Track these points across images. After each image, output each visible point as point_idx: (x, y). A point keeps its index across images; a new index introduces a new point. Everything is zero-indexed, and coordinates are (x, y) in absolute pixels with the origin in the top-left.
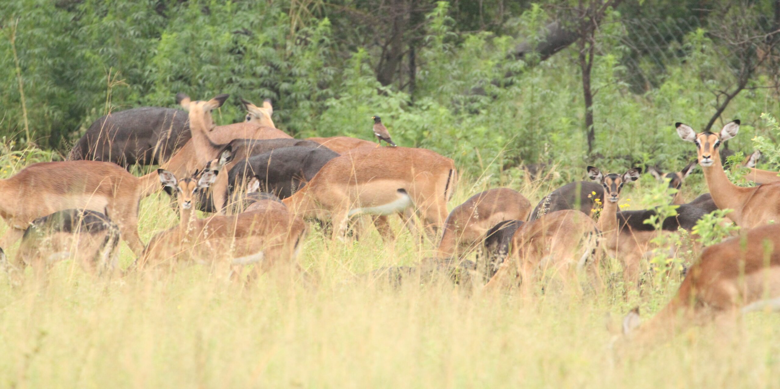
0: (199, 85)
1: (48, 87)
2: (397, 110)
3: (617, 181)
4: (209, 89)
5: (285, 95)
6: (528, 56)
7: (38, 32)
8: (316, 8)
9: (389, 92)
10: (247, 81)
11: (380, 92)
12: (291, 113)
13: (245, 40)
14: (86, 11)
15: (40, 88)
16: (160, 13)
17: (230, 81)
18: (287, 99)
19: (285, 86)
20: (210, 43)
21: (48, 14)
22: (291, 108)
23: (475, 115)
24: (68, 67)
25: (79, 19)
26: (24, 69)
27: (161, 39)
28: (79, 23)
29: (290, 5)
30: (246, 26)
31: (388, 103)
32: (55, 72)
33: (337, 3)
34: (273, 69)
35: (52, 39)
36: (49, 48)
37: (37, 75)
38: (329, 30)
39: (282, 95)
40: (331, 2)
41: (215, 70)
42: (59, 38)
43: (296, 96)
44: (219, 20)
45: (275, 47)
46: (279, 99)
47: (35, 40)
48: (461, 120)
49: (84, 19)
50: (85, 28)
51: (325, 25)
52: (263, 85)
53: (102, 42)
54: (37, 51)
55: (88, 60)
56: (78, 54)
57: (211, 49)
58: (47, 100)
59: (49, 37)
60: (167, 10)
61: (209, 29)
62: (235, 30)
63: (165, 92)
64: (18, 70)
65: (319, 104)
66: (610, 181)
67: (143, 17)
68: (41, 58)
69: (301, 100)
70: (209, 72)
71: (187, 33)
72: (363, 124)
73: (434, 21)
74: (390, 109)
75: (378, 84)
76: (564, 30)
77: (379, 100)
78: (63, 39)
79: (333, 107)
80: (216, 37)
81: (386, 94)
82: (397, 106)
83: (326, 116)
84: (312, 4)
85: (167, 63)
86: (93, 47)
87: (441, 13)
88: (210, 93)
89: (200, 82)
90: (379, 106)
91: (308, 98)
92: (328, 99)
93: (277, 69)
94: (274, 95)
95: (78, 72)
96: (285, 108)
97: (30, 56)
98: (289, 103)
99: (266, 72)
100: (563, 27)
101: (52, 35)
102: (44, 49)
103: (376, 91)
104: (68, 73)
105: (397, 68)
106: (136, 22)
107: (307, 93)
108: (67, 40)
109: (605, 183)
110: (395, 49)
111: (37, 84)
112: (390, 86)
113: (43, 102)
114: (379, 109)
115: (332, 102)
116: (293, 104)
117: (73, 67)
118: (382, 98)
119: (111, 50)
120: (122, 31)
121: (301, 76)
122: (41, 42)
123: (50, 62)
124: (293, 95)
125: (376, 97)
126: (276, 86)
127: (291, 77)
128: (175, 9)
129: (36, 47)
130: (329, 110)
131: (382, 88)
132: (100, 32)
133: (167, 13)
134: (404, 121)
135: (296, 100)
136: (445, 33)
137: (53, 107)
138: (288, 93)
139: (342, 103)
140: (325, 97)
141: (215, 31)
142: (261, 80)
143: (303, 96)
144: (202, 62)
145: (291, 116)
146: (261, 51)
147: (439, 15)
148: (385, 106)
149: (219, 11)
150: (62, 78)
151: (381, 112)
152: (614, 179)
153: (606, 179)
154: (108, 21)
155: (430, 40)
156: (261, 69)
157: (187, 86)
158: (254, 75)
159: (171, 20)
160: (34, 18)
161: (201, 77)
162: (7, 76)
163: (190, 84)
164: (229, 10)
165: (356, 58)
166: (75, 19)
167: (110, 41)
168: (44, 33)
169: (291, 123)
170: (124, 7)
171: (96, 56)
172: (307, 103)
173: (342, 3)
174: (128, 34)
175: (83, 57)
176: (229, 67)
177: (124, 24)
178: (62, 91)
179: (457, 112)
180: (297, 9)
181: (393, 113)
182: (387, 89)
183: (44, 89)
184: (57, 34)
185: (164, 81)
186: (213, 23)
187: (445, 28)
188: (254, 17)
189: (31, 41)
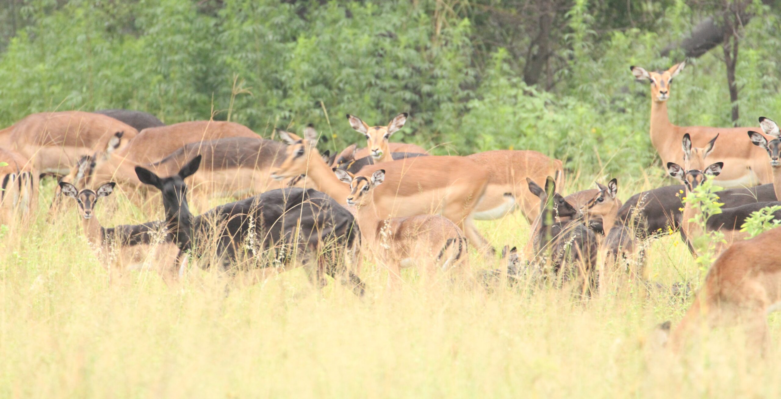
0: (339, 89)
1: (190, 94)
2: (541, 110)
3: (698, 178)
4: (349, 92)
5: (427, 98)
6: (672, 53)
7: (178, 39)
8: (461, 9)
9: (535, 92)
10: (387, 83)
11: (525, 93)
12: (433, 115)
13: (387, 43)
14: (228, 17)
15: (181, 95)
16: (303, 18)
17: (370, 85)
18: (429, 101)
19: (426, 88)
20: (351, 46)
21: (187, 20)
22: (433, 110)
23: (622, 114)
24: (211, 73)
25: (221, 24)
26: (165, 77)
27: (297, 43)
28: (220, 29)
29: (435, 6)
30: (389, 28)
31: (533, 104)
32: (198, 79)
33: (485, 4)
34: (414, 72)
35: (193, 45)
36: (189, 54)
37: (178, 82)
38: (469, 31)
39: (424, 97)
40: (479, 3)
41: (355, 74)
42: (200, 45)
43: (439, 98)
44: (361, 22)
45: (418, 49)
46: (422, 101)
47: (176, 47)
48: (607, 120)
49: (226, 24)
50: (226, 34)
51: (465, 26)
52: (406, 87)
53: (242, 47)
54: (177, 58)
55: (229, 66)
56: (220, 61)
57: (349, 52)
58: (189, 108)
59: (189, 44)
60: (309, 13)
61: (347, 32)
62: (378, 33)
63: (302, 96)
64: (160, 77)
65: (461, 106)
66: (691, 178)
67: (284, 21)
68: (182, 64)
69: (443, 101)
70: (348, 75)
71: (327, 37)
72: (504, 125)
73: (574, 19)
74: (534, 110)
75: (523, 84)
76: (717, 26)
77: (524, 100)
78: (204, 45)
79: (474, 108)
80: (355, 40)
81: (531, 95)
82: (542, 106)
83: (467, 118)
84: (458, 4)
85: (305, 67)
86: (235, 52)
87: (580, 12)
88: (350, 96)
89: (341, 85)
90: (524, 106)
91: (450, 100)
92: (471, 101)
93: (418, 71)
94: (416, 98)
95: (220, 79)
96: (427, 111)
97: (171, 63)
98: (432, 105)
99: (407, 74)
100: (715, 23)
101: (192, 42)
102: (186, 56)
103: (521, 92)
104: (211, 79)
105: (544, 68)
106: (275, 27)
107: (449, 94)
108: (209, 46)
109: (687, 179)
110: (542, 49)
111: (179, 91)
112: (535, 86)
113: (185, 110)
114: (524, 109)
115: (474, 103)
116: (435, 106)
117: (216, 74)
118: (528, 98)
119: (250, 55)
120: (262, 36)
121: (443, 77)
122: (181, 48)
123: (190, 68)
124: (435, 97)
125: (521, 97)
126: (419, 88)
127: (433, 80)
128: (316, 13)
129: (177, 53)
130: (472, 112)
131: (528, 89)
132: (241, 38)
133: (308, 17)
134: (548, 121)
135: (438, 103)
136: (584, 31)
137: (195, 114)
138: (430, 95)
139: (485, 104)
140: (467, 99)
141: (355, 34)
142: (403, 83)
143: (445, 98)
144: (342, 66)
145: (434, 119)
146: (401, 54)
147: (577, 13)
148: (529, 106)
149: (359, 13)
150: (206, 85)
151: (525, 112)
152: (695, 176)
153: (687, 175)
154: (248, 27)
155: (569, 39)
156: (402, 72)
157: (327, 91)
158: (396, 77)
159: (313, 24)
160: (173, 25)
161: (340, 81)
162: (149, 84)
163: (330, 88)
164: (369, 12)
165: (496, 59)
166: (216, 25)
167: (249, 46)
168: (185, 39)
169: (434, 126)
170: (264, 12)
171: (237, 62)
172: (450, 105)
173: (488, 3)
174: (266, 39)
175: (224, 63)
176: (370, 70)
177: (264, 29)
178: (204, 97)
179: (603, 112)
180: (443, 10)
181: (537, 114)
182: (532, 89)
183: (185, 96)
184: (198, 40)
185: (302, 86)
186: (355, 25)
187: (584, 26)
188: (396, 19)
189: (171, 49)
